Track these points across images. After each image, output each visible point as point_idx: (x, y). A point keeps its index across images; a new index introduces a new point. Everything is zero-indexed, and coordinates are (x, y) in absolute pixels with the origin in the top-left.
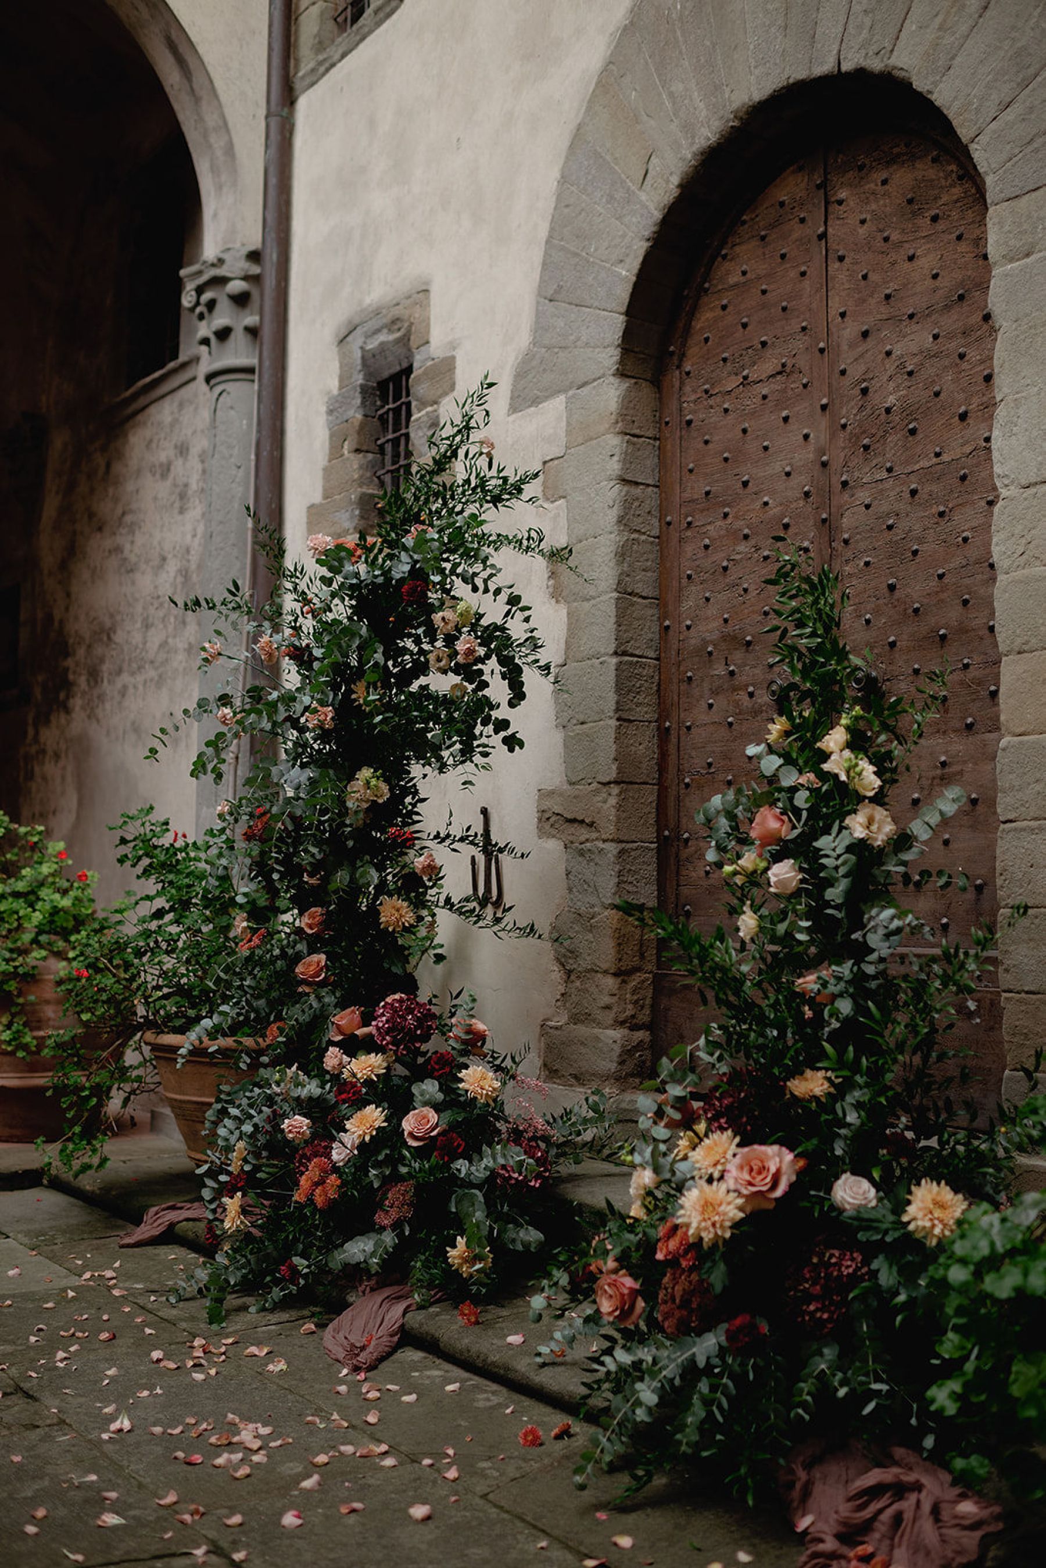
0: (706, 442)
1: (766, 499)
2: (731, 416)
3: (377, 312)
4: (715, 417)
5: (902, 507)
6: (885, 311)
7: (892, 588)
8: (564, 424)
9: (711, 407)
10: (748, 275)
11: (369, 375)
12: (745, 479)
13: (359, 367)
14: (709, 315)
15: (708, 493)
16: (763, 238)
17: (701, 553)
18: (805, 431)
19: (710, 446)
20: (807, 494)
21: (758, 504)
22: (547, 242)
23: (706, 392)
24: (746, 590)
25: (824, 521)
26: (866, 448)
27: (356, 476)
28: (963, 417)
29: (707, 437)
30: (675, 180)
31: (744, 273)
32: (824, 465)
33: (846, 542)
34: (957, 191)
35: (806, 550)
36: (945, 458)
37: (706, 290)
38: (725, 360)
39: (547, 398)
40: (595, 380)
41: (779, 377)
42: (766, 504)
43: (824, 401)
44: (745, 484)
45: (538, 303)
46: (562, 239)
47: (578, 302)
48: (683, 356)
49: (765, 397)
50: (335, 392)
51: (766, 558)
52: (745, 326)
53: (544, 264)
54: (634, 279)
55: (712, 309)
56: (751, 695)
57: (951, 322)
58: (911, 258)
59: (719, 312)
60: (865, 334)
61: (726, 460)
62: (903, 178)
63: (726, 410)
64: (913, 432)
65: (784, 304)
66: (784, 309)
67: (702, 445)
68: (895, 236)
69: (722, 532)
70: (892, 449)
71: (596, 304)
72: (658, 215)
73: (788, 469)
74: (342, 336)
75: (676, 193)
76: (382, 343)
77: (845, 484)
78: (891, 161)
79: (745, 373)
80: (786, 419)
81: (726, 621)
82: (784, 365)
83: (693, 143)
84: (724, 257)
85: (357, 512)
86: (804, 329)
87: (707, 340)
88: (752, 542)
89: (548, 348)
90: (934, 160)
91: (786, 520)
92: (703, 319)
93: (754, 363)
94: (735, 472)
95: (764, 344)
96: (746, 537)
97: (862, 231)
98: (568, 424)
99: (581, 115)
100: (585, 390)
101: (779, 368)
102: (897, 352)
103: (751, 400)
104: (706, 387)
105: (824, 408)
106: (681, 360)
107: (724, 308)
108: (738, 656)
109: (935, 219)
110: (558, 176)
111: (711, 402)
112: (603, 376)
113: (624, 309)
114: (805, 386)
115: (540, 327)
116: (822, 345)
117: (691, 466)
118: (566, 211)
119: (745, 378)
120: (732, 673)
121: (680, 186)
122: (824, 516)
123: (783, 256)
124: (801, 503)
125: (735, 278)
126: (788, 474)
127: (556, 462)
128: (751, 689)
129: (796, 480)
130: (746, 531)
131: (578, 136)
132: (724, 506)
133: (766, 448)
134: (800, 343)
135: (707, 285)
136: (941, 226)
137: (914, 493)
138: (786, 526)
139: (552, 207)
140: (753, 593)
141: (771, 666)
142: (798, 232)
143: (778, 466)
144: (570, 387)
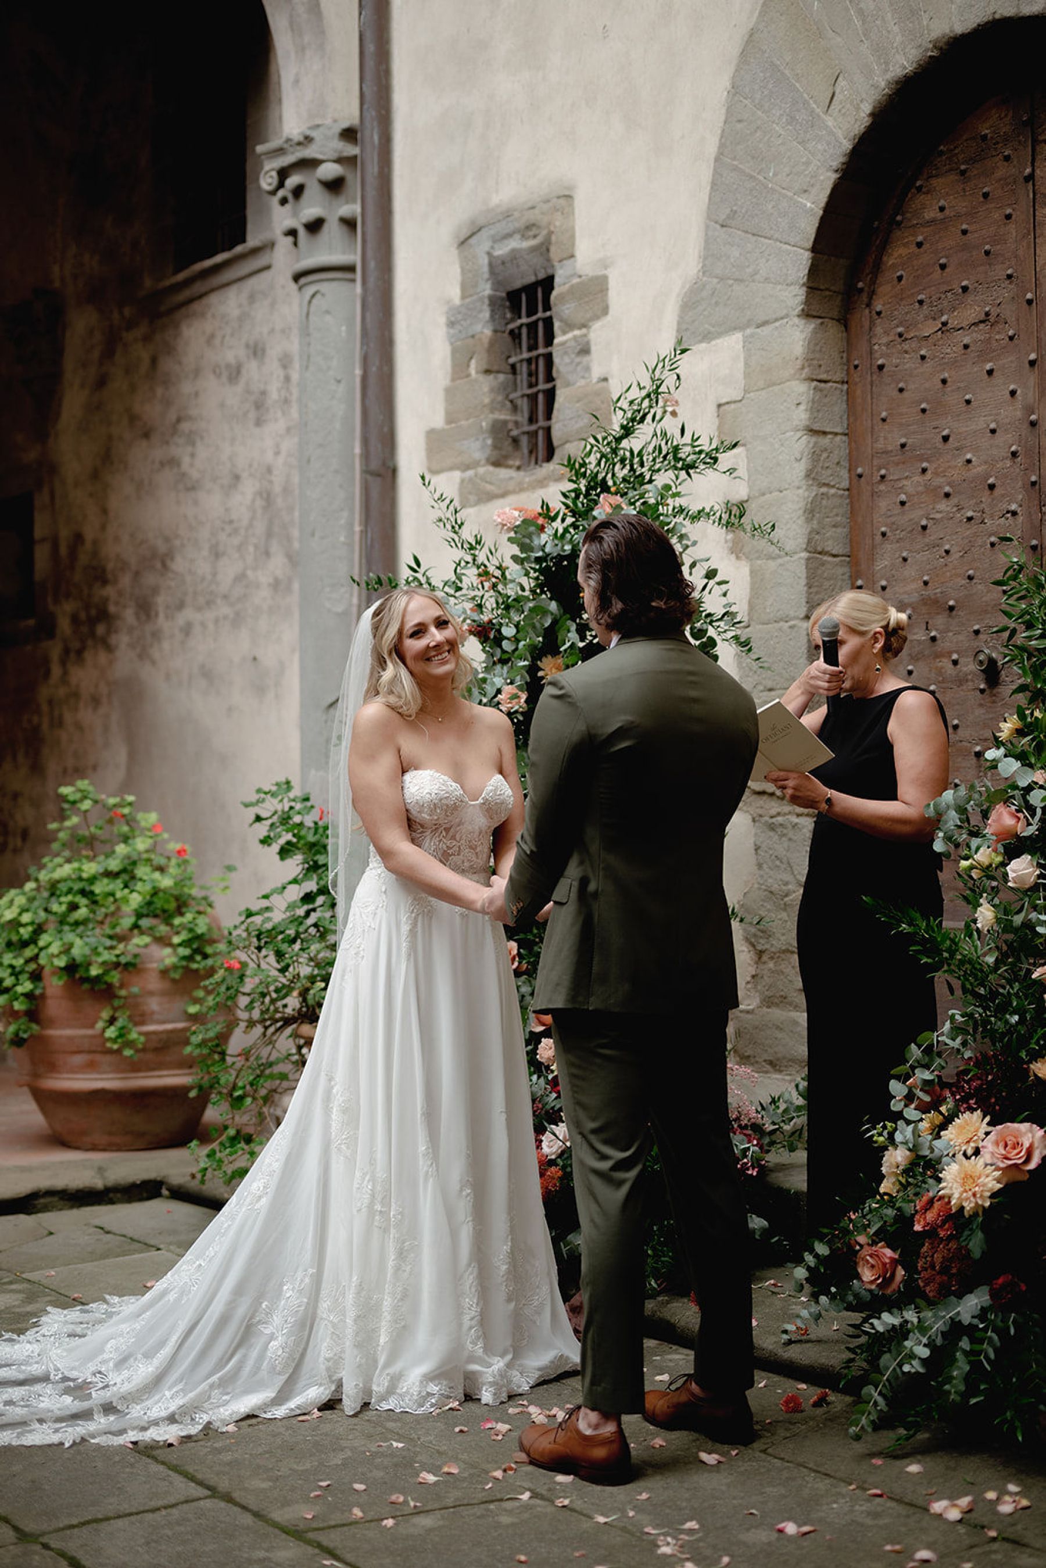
0: (901, 390)
1: (969, 456)
2: (928, 365)
3: (507, 215)
4: (910, 363)
8: (741, 365)
9: (906, 352)
10: (947, 212)
11: (497, 284)
12: (945, 433)
13: (486, 276)
14: (902, 251)
15: (903, 446)
16: (963, 173)
17: (898, 509)
18: (1012, 387)
19: (905, 394)
20: (1014, 454)
21: (960, 461)
22: (717, 160)
23: (900, 335)
24: (947, 552)
25: (1034, 484)
27: (487, 400)
29: (901, 385)
30: (867, 108)
31: (942, 209)
32: (1033, 424)
35: (1014, 513)
37: (899, 223)
38: (921, 302)
39: (719, 335)
40: (776, 320)
41: (981, 326)
42: (969, 461)
43: (1033, 356)
44: (946, 439)
45: (707, 227)
46: (734, 159)
47: (755, 231)
48: (872, 294)
49: (966, 347)
50: (457, 301)
51: (970, 519)
52: (943, 267)
53: (714, 185)
54: (821, 212)
55: (905, 245)
56: (955, 663)
59: (913, 248)
61: (924, 411)
63: (923, 358)
65: (987, 247)
66: (987, 253)
67: (896, 393)
69: (920, 488)
71: (776, 236)
72: (847, 146)
73: (993, 426)
74: (462, 239)
75: (867, 122)
76: (513, 250)
79: (944, 318)
80: (990, 372)
81: (926, 583)
82: (987, 314)
83: (887, 71)
84: (919, 189)
85: (489, 442)
86: (1009, 277)
87: (900, 278)
88: (954, 500)
89: (721, 279)
91: (991, 481)
92: (896, 254)
93: (954, 309)
94: (935, 424)
95: (965, 289)
96: (947, 495)
98: (747, 365)
99: (754, 19)
100: (766, 330)
101: (982, 317)
103: (951, 348)
104: (900, 329)
105: (1032, 363)
106: (870, 298)
107: (919, 245)
108: (940, 620)
110: (728, 84)
111: (906, 346)
112: (787, 316)
113: (809, 244)
114: (1011, 338)
115: (710, 255)
116: (1029, 296)
117: (884, 414)
118: (739, 126)
119: (944, 324)
120: (933, 639)
121: (872, 115)
122: (1033, 478)
123: (986, 195)
124: (1008, 463)
125: (931, 213)
126: (993, 431)
127: (733, 406)
128: (955, 656)
129: (1000, 438)
130: (947, 489)
131: (751, 43)
132: (922, 461)
133: (968, 402)
134: (1005, 292)
135: (899, 218)
138: (992, 487)
139: (723, 118)
140: (955, 556)
141: (977, 632)
142: (1002, 170)
143: (982, 422)
144: (748, 325)
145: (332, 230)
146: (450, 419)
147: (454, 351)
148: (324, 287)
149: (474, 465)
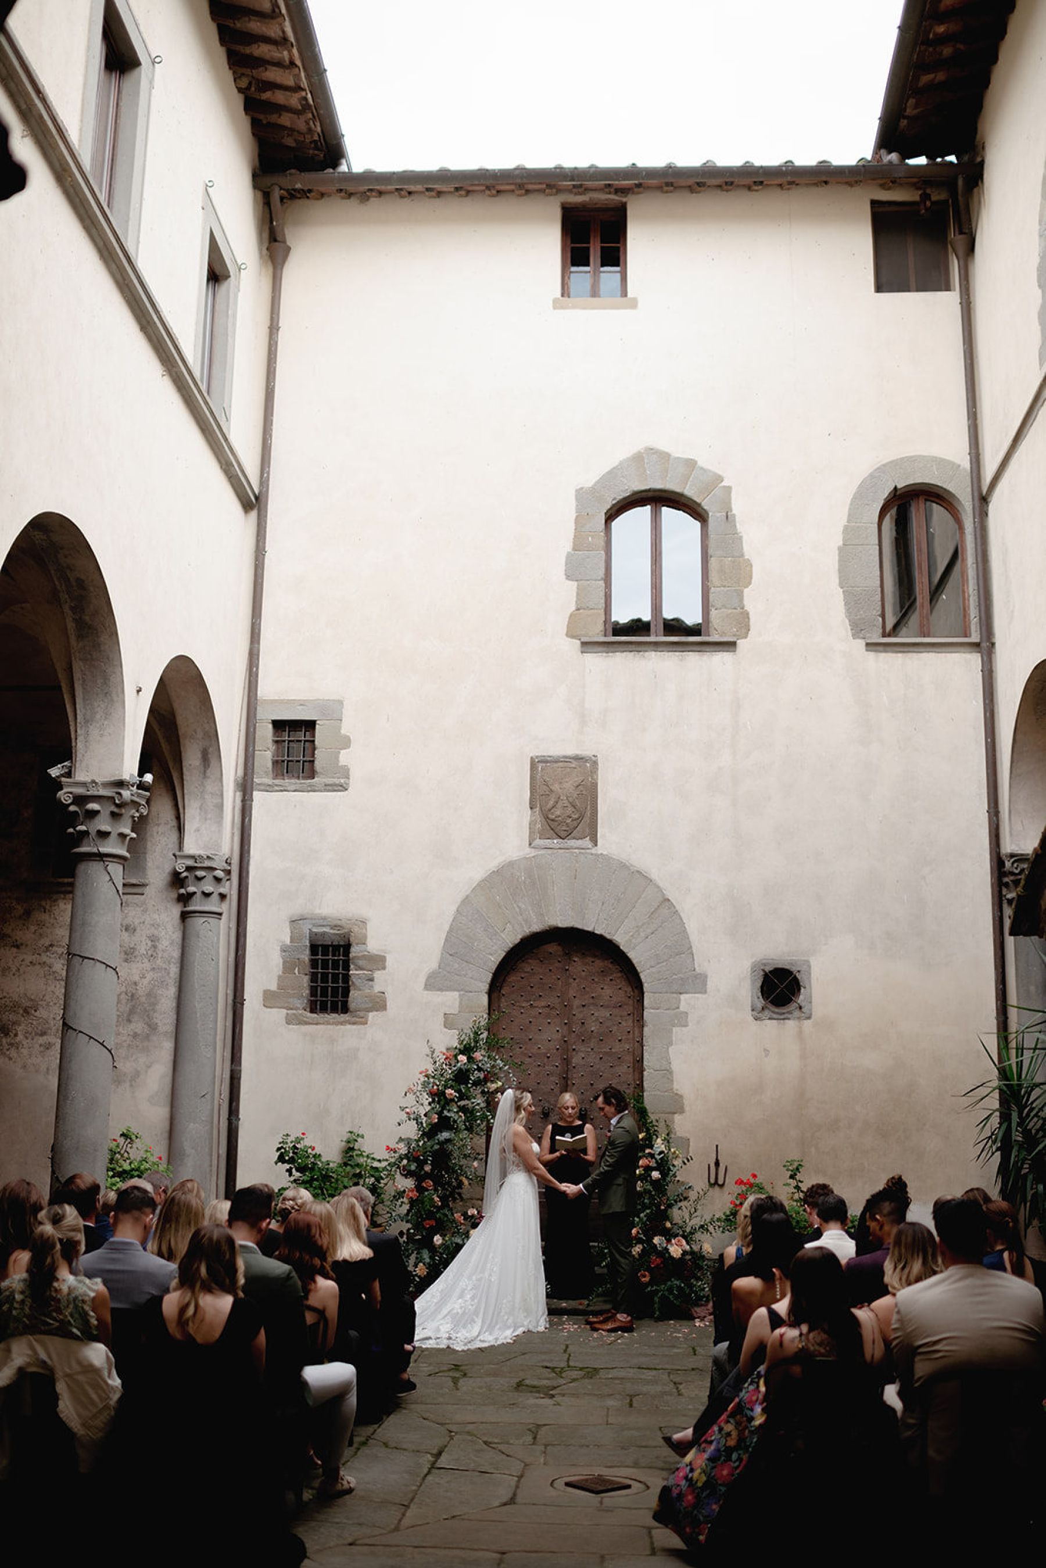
0: (512, 1021)
2: (524, 1015)
3: (324, 919)
4: (515, 1013)
5: (597, 1061)
6: (591, 1001)
7: (592, 1084)
8: (457, 1003)
9: (515, 1009)
11: (314, 940)
12: (530, 1037)
13: (307, 937)
14: (514, 978)
15: (512, 1038)
16: (540, 960)
17: (509, 1057)
18: (558, 1029)
19: (514, 1022)
20: (558, 1049)
21: (536, 1047)
22: (448, 932)
23: (512, 1004)
24: (530, 1074)
25: (565, 1059)
26: (583, 1040)
27: (304, 984)
28: (620, 1041)
29: (512, 1019)
30: (520, 937)
31: (532, 969)
32: (565, 1041)
33: (574, 1067)
34: (619, 975)
35: (557, 1066)
36: (613, 1050)
37: (514, 969)
38: (522, 995)
39: (447, 990)
40: (474, 992)
41: (546, 1008)
42: (540, 1048)
43: (566, 1021)
44: (530, 1039)
45: (442, 954)
46: (456, 935)
47: (466, 961)
48: (501, 987)
49: (540, 1013)
50: (288, 941)
51: (539, 1065)
53: (446, 940)
54: (498, 963)
57: (616, 1011)
58: (602, 989)
59: (519, 978)
60: (583, 1006)
61: (522, 1029)
62: (599, 964)
63: (522, 1012)
64: (602, 1040)
65: (550, 985)
66: (550, 987)
67: (510, 1021)
68: (596, 980)
69: (519, 1053)
70: (593, 1043)
71: (476, 965)
72: (511, 946)
74: (293, 920)
75: (519, 940)
76: (325, 931)
77: (574, 1050)
78: (595, 956)
80: (549, 1023)
82: (549, 1005)
84: (525, 962)
86: (558, 996)
87: (514, 986)
88: (533, 1058)
89: (449, 972)
90: (612, 963)
91: (549, 1055)
92: (512, 978)
93: (536, 1001)
94: (526, 1034)
95: (540, 996)
97: (583, 974)
98: (460, 1003)
99: (470, 891)
100: (469, 994)
101: (547, 1006)
102: (596, 1014)
103: (534, 1012)
104: (513, 1002)
105: (566, 1024)
106: (501, 989)
107: (522, 978)
109: (611, 980)
110: (455, 909)
112: (481, 992)
113: (494, 970)
114: (558, 1014)
115: (444, 963)
116: (566, 1004)
118: (460, 925)
119: (532, 1004)
122: (565, 1057)
123: (550, 970)
124: (555, 1051)
125: (528, 969)
126: (550, 1040)
127: (452, 1015)
129: (553, 1043)
130: (530, 1055)
133: (540, 1030)
134: (557, 1001)
135: (514, 967)
136: (614, 982)
137: (601, 1058)
138: (548, 1057)
139: (451, 920)
140: (533, 1075)
141: (540, 1100)
142: (557, 964)
143: (545, 1036)
144: (462, 990)
145: (215, 897)
146: (279, 987)
147: (284, 962)
148: (210, 920)
149: (297, 1009)
